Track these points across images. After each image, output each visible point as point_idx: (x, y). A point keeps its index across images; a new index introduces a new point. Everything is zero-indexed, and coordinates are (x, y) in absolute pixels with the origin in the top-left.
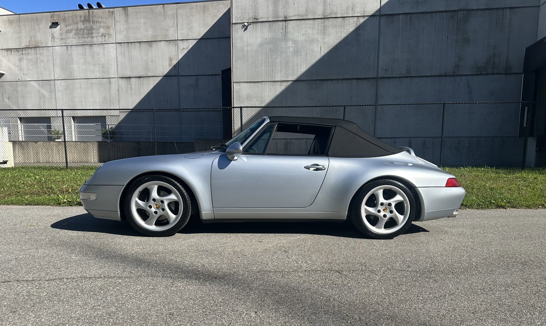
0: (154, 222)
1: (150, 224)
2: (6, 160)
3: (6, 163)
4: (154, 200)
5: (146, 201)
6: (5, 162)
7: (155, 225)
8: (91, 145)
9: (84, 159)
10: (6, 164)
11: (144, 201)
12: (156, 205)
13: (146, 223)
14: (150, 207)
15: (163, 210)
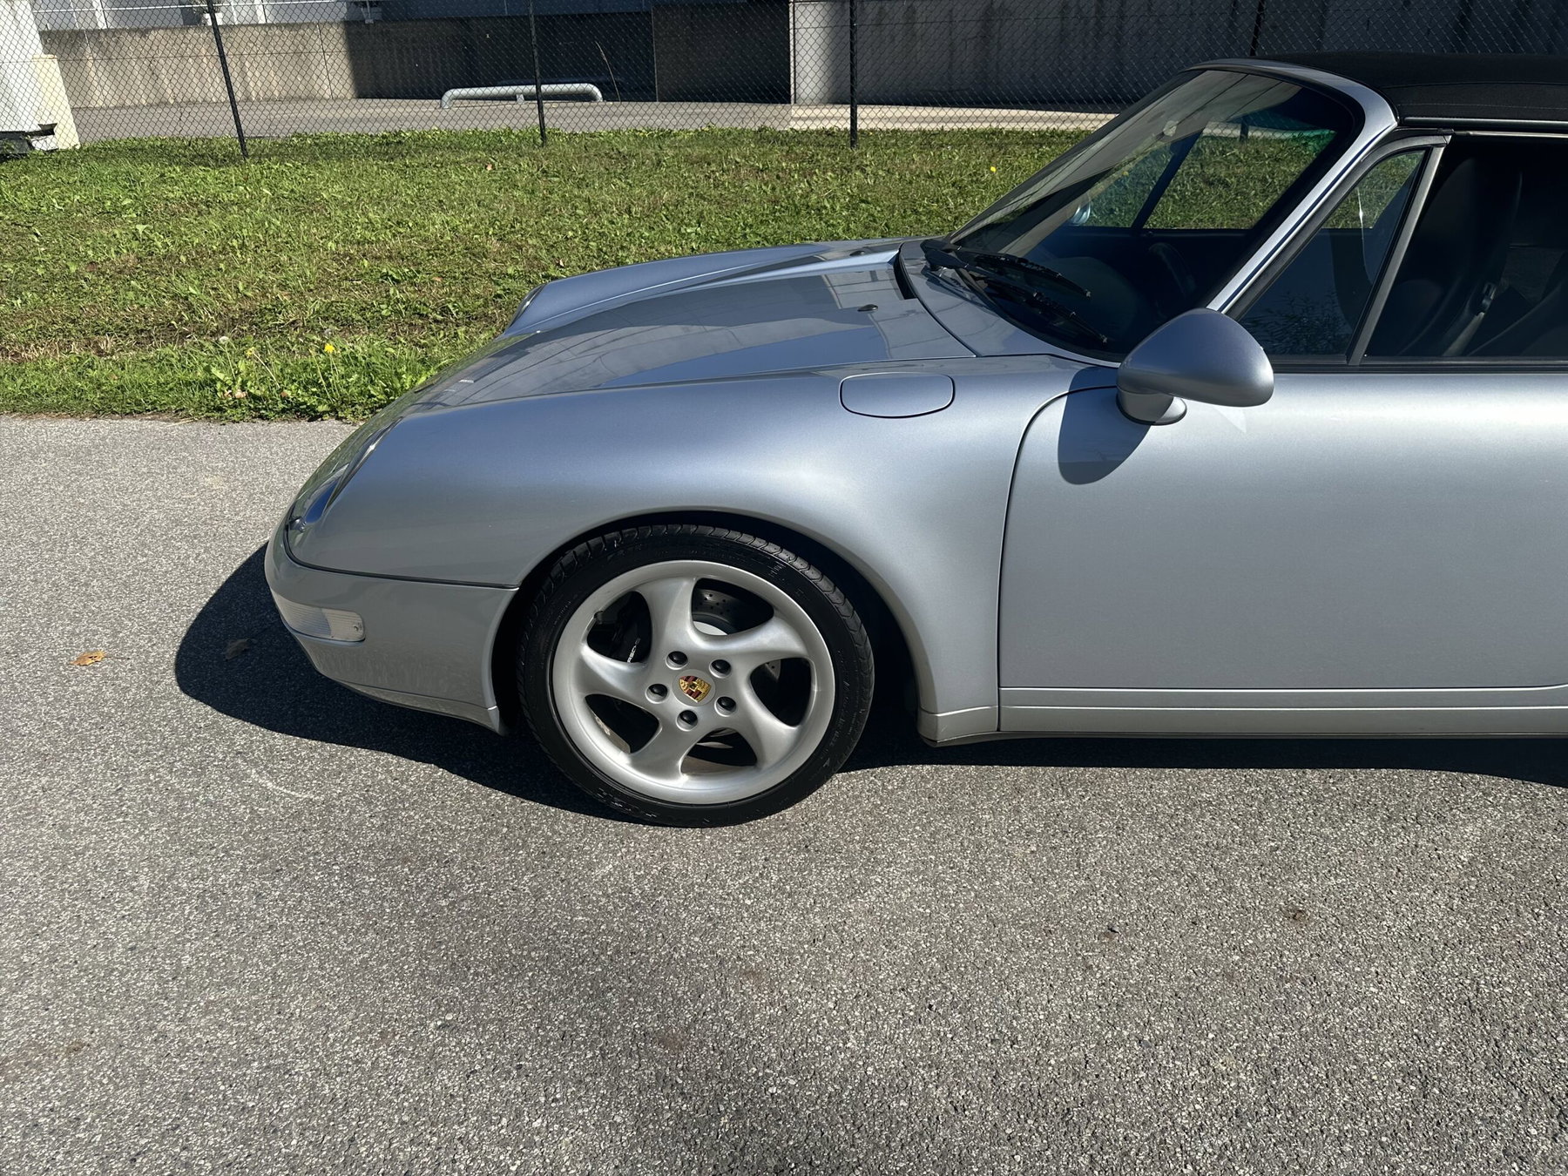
0: (678, 760)
1: (661, 768)
2: (50, 122)
3: (53, 134)
4: (680, 657)
5: (632, 655)
6: (48, 131)
7: (686, 769)
8: (314, 37)
9: (301, 87)
10: (51, 136)
11: (624, 660)
12: (687, 679)
13: (636, 765)
14: (661, 691)
15: (729, 704)
